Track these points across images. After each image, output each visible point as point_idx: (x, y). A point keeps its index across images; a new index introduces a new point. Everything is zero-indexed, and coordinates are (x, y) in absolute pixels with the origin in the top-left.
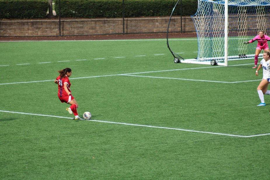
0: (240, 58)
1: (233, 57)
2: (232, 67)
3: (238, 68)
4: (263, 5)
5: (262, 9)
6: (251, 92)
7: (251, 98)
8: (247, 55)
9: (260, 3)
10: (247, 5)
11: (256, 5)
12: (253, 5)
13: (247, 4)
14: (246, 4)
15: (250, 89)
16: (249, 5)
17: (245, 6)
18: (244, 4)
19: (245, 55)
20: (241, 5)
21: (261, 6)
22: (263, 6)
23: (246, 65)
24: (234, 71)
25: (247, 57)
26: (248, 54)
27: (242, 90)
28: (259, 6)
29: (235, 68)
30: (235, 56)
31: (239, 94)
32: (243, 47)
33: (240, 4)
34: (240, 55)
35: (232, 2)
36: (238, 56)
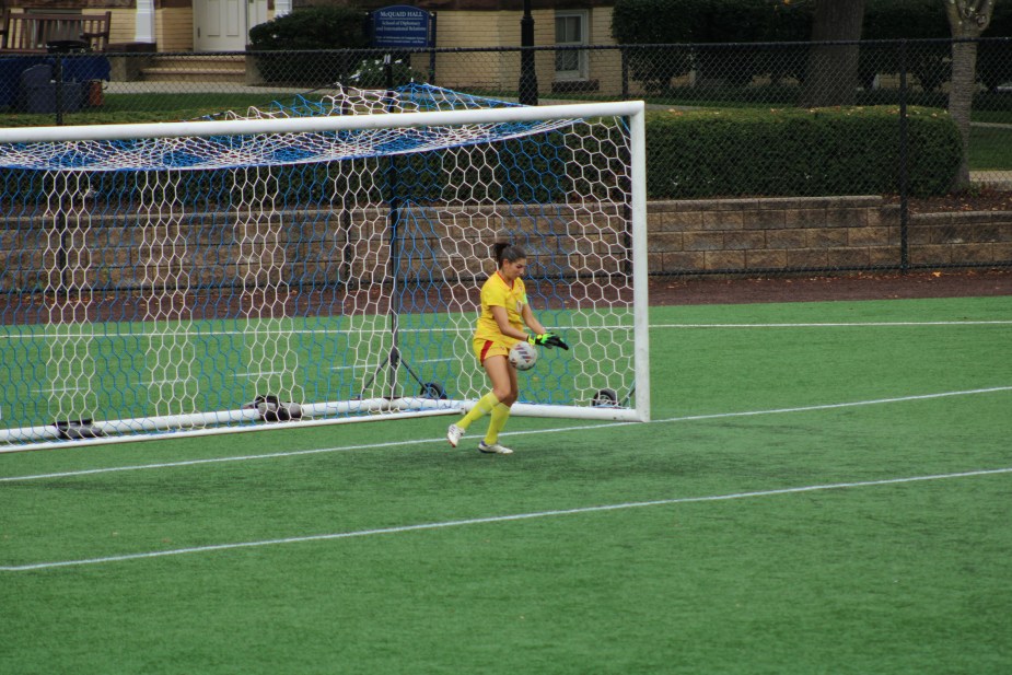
0: (63, 437)
1: (27, 431)
2: (18, 484)
3: (54, 492)
4: (175, 169)
5: (170, 189)
6: (116, 618)
7: (111, 652)
8: (99, 425)
9: (161, 156)
10: (91, 169)
11: (140, 167)
12: (125, 166)
13: (91, 161)
14: (87, 161)
15: (110, 603)
16: (105, 169)
17: (82, 169)
18: (78, 162)
19: (88, 422)
20: (61, 168)
21: (163, 174)
22: (174, 175)
23: (90, 475)
24: (32, 508)
25: (99, 434)
26: (106, 419)
27: (66, 606)
28: (152, 173)
29: (36, 490)
30: (39, 430)
31: (55, 628)
32: (70, 383)
33: (56, 160)
34: (62, 424)
35: (18, 153)
36: (53, 430)
